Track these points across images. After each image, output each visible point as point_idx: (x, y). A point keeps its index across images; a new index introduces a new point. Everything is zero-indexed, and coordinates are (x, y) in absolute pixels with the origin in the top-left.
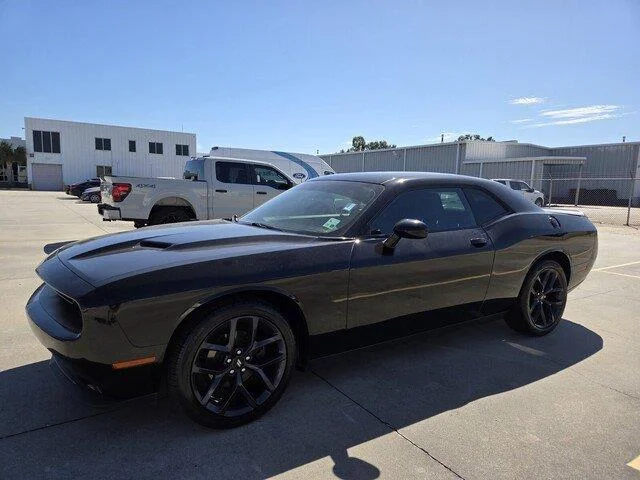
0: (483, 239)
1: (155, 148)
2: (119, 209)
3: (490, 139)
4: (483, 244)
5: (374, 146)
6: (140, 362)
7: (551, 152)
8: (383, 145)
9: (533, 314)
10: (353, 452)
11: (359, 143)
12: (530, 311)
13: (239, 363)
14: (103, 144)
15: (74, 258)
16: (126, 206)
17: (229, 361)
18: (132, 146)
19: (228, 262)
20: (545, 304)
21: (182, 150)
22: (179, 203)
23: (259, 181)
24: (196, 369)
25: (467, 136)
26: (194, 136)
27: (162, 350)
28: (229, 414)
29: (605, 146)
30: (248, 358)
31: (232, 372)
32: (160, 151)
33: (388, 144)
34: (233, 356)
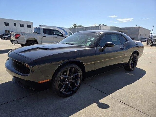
0: (123, 48)
1: (22, 25)
2: (17, 41)
3: (106, 25)
4: (123, 49)
5: (79, 26)
6: (45, 81)
7: (120, 29)
8: (81, 26)
9: (131, 66)
10: (101, 101)
11: (75, 25)
12: (130, 65)
13: (69, 80)
14: (7, 24)
15: (20, 52)
16: (19, 40)
17: (67, 80)
18: (15, 25)
19: (67, 53)
20: (133, 63)
21: (29, 26)
22: (33, 40)
23: (54, 34)
24: (59, 82)
25: (101, 25)
26: (32, 23)
27: (51, 77)
28: (67, 93)
29: (132, 27)
30: (71, 79)
31: (67, 82)
32: (23, 26)
33: (82, 26)
34: (68, 78)
